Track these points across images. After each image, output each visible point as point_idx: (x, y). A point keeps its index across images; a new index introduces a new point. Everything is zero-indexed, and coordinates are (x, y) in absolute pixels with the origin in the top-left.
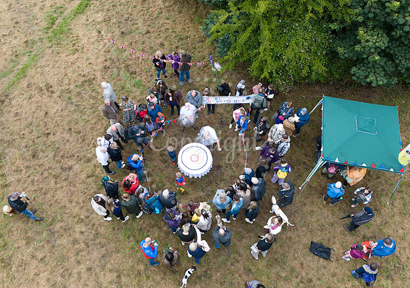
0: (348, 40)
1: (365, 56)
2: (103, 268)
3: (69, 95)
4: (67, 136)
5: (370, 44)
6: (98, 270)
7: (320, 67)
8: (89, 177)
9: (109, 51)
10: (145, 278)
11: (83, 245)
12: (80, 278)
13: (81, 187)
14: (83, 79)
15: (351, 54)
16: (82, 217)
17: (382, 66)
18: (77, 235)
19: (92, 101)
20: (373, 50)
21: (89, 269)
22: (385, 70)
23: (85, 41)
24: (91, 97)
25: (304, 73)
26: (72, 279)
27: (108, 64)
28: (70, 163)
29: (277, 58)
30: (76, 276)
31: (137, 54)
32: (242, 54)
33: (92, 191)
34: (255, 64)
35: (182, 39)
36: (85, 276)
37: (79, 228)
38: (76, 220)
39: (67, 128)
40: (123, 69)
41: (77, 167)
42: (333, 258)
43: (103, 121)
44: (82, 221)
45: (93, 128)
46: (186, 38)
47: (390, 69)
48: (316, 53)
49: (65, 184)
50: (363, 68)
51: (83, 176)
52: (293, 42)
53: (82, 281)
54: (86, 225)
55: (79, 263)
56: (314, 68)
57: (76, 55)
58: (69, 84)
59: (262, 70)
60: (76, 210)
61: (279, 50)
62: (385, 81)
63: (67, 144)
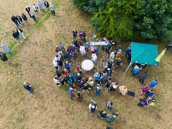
5: (148, 22)
6: (55, 101)
11: (49, 93)
14: (48, 40)
18: (47, 90)
21: (52, 101)
23: (48, 28)
26: (46, 104)
27: (56, 35)
28: (44, 67)
32: (103, 29)
33: (52, 76)
34: (108, 32)
36: (50, 103)
38: (47, 85)
39: (43, 56)
40: (62, 37)
41: (47, 69)
42: (136, 96)
44: (49, 86)
55: (48, 98)
57: (45, 33)
58: (43, 42)
63: (43, 61)
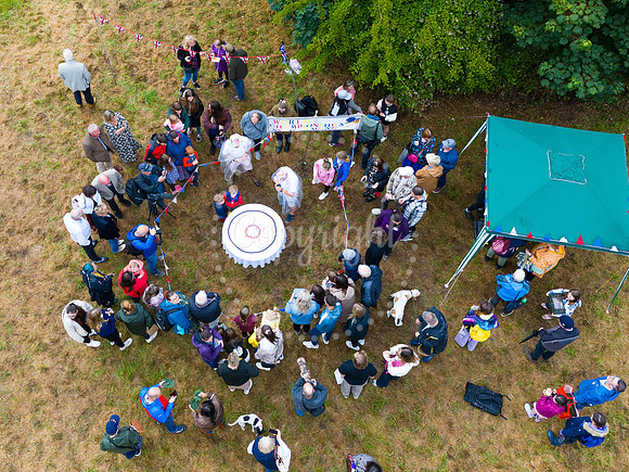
0: (532, 14)
1: (563, 42)
2: (84, 433)
3: (24, 119)
4: (18, 194)
5: (574, 18)
6: (74, 438)
7: (481, 64)
8: (58, 268)
9: (97, 40)
10: (161, 451)
11: (46, 393)
12: (40, 453)
13: (45, 286)
14: (49, 90)
15: (537, 39)
16: (46, 341)
17: (595, 61)
18: (37, 375)
19: (65, 130)
20: (578, 30)
21: (58, 437)
22: (600, 69)
23: (53, 21)
24: (64, 122)
25: (453, 73)
26: (26, 456)
27: (95, 62)
28: (25, 243)
29: (404, 48)
30: (33, 449)
31: (150, 45)
32: (339, 41)
33: (65, 293)
34: (364, 59)
35: (230, 17)
36: (50, 449)
37: (39, 361)
38: (34, 346)
39: (19, 179)
40: (123, 73)
41: (37, 251)
42: (507, 411)
43: (86, 167)
44: (46, 348)
45: (66, 180)
46: (239, 15)
47: (611, 65)
48: (474, 37)
49: (14, 280)
50: (560, 65)
51: (48, 266)
52: (432, 16)
53: (45, 458)
54: (53, 356)
55: (39, 425)
56: (471, 65)
57: (37, 48)
58: (24, 100)
59: (375, 70)
60: (35, 329)
61: (406, 32)
62: (601, 88)
63: (20, 208)
